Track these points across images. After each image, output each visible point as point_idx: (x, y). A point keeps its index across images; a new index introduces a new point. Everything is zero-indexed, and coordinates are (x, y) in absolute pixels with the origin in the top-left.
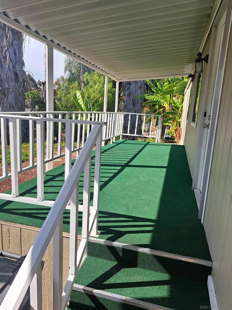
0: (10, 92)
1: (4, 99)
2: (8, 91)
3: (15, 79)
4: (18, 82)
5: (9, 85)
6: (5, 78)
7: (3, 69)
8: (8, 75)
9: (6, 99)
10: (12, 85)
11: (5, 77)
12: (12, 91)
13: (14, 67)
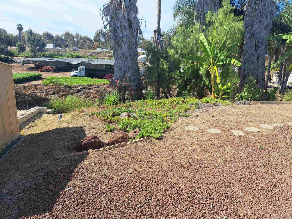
0: (124, 42)
1: (118, 50)
2: (122, 40)
3: (129, 28)
4: (132, 30)
5: (123, 34)
6: (120, 27)
7: (118, 17)
8: (122, 23)
9: (119, 50)
10: (125, 35)
11: (120, 25)
12: (125, 40)
13: (129, 14)
